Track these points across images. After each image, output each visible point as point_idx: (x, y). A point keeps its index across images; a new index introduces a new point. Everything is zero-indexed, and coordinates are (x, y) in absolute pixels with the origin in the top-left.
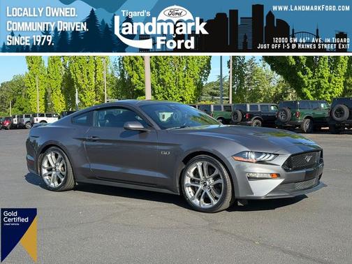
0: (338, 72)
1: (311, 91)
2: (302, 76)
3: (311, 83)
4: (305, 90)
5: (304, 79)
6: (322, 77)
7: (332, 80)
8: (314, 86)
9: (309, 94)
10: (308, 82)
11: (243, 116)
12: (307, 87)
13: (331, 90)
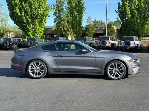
0: (42, 27)
1: (32, 33)
2: (28, 27)
3: (32, 30)
4: (29, 33)
5: (29, 29)
6: (36, 28)
7: (40, 29)
8: (33, 31)
9: (31, 35)
10: (31, 30)
11: (10, 43)
12: (30, 32)
13: (39, 34)
